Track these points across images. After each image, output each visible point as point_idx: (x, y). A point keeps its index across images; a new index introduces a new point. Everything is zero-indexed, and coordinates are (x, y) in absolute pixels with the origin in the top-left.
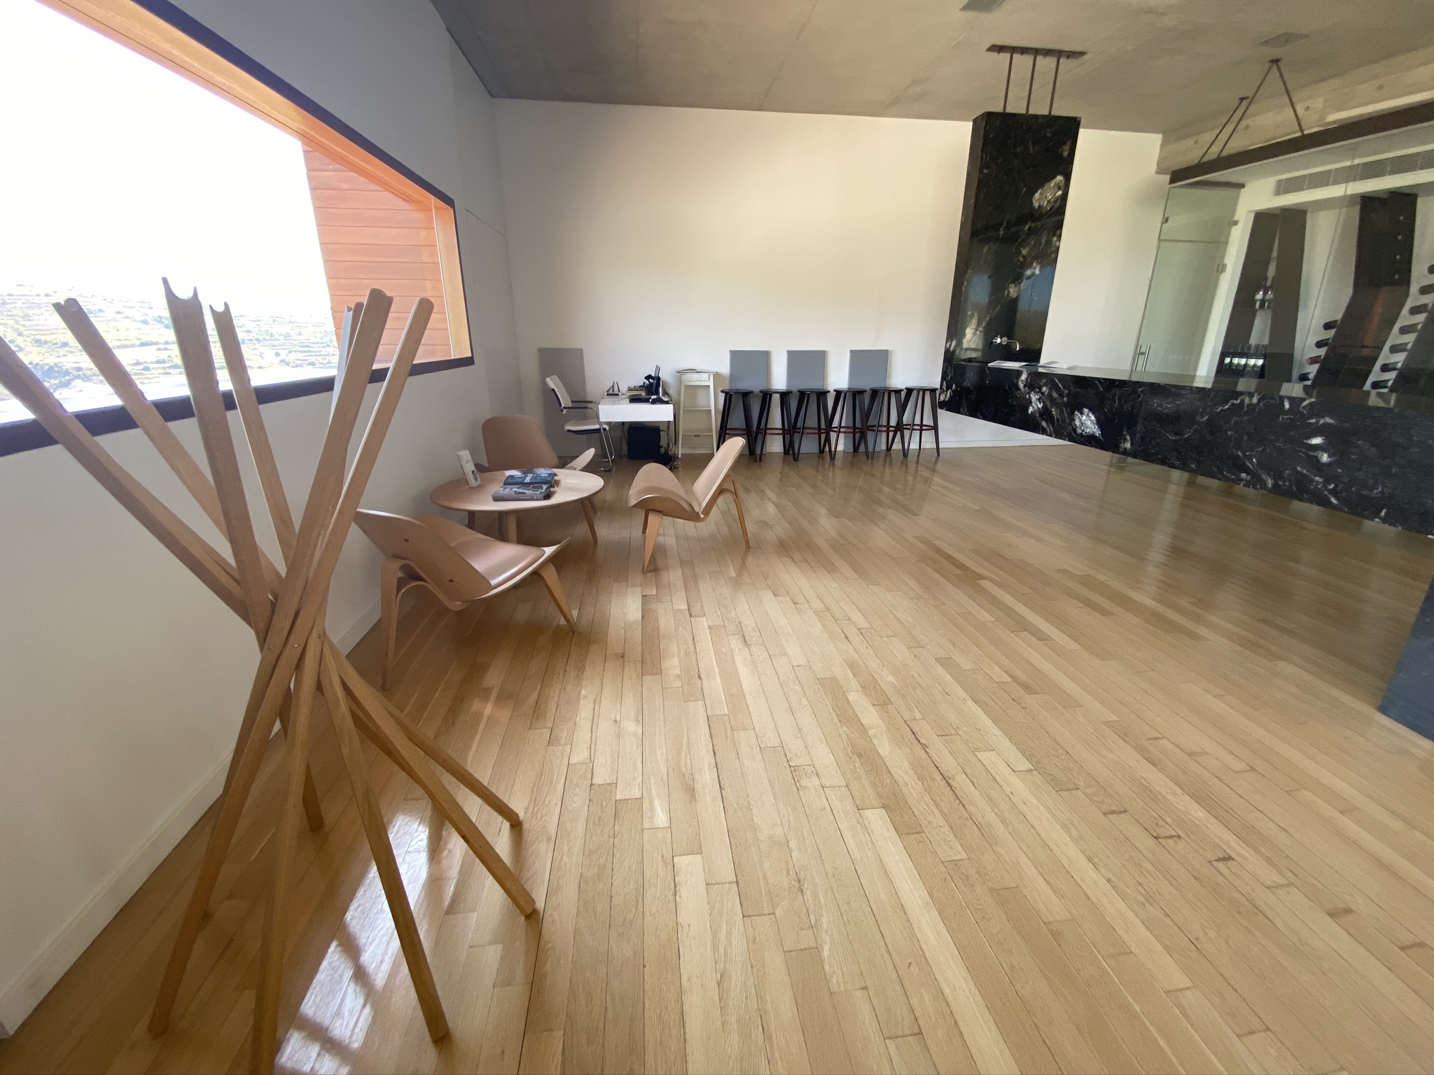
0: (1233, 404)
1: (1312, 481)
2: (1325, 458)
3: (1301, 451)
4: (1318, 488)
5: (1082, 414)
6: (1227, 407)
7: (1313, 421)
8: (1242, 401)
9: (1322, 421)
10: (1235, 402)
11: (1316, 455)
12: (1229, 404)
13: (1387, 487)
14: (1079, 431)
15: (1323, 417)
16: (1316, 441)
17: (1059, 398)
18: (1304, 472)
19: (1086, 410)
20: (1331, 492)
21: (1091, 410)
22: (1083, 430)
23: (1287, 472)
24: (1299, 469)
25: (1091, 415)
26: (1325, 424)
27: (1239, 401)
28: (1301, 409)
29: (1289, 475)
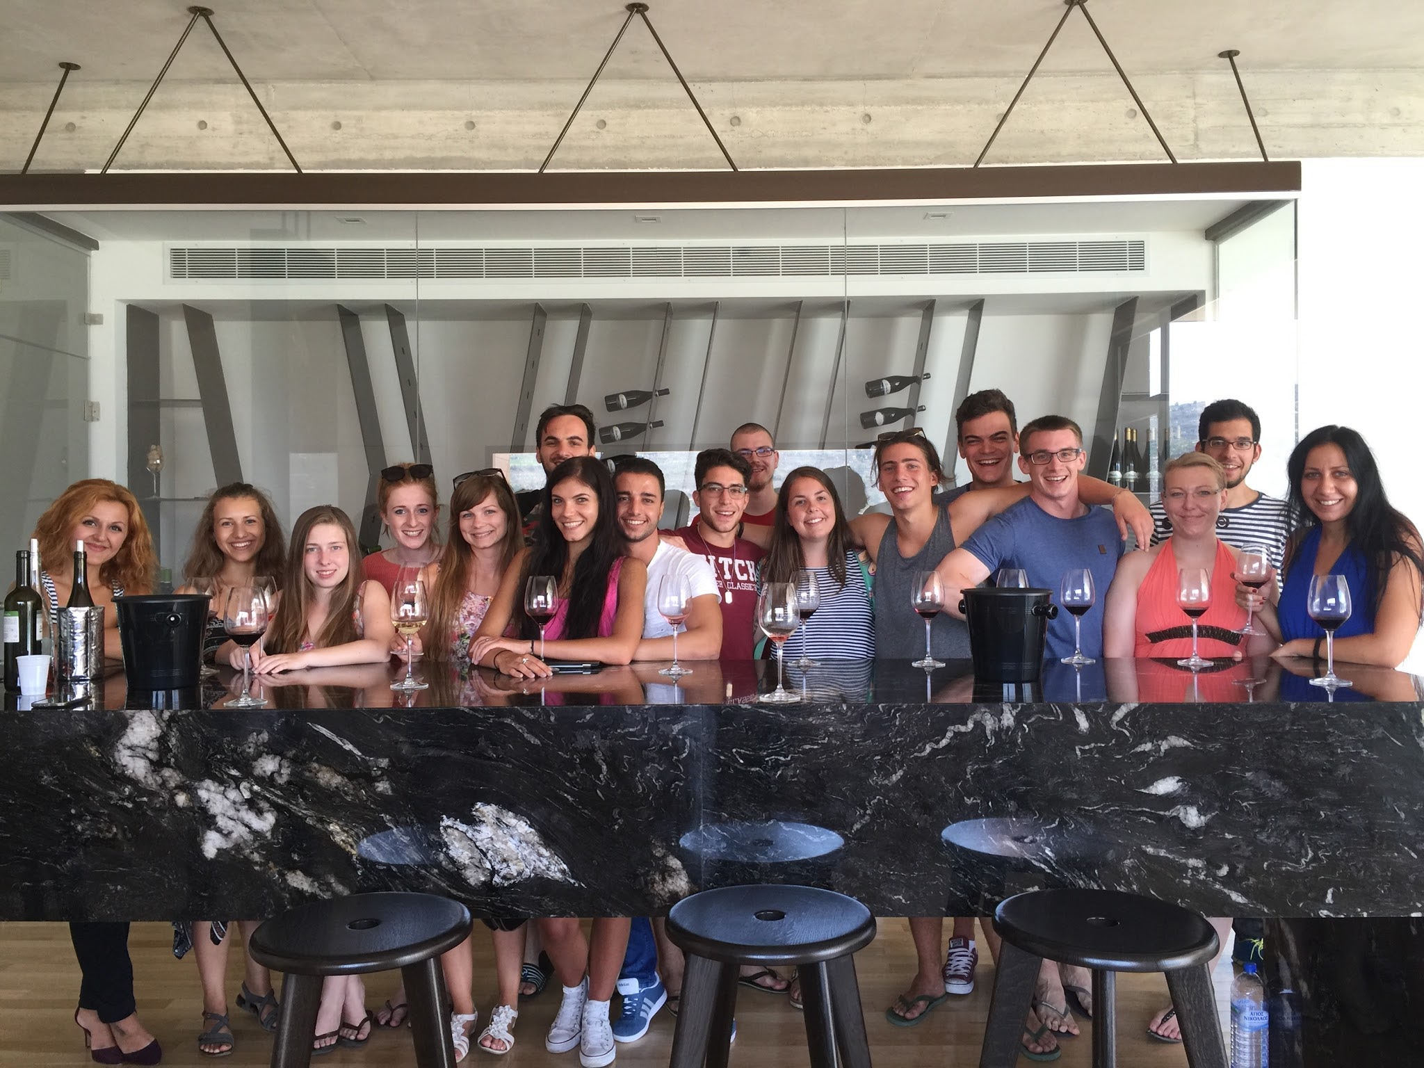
0: (957, 734)
1: (1185, 868)
2: (1193, 818)
3: (1143, 813)
4: (1199, 881)
5: (472, 821)
6: (944, 742)
7: (1147, 747)
8: (979, 725)
9: (1164, 746)
10: (963, 729)
11: (1174, 814)
12: (949, 735)
13: (1319, 848)
14: (474, 877)
15: (1165, 738)
16: (1166, 786)
17: (350, 788)
18: (1162, 853)
19: (488, 811)
20: (1226, 881)
21: (507, 804)
22: (493, 872)
23: (1127, 862)
24: (1150, 850)
25: (513, 821)
26: (1173, 749)
27: (971, 725)
28: (1114, 727)
29: (1132, 869)
